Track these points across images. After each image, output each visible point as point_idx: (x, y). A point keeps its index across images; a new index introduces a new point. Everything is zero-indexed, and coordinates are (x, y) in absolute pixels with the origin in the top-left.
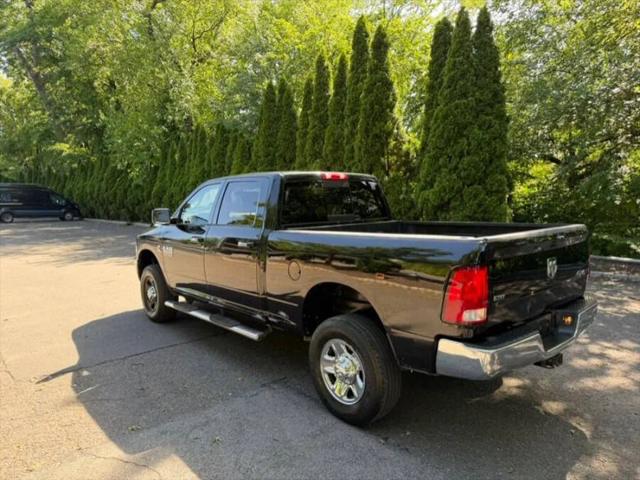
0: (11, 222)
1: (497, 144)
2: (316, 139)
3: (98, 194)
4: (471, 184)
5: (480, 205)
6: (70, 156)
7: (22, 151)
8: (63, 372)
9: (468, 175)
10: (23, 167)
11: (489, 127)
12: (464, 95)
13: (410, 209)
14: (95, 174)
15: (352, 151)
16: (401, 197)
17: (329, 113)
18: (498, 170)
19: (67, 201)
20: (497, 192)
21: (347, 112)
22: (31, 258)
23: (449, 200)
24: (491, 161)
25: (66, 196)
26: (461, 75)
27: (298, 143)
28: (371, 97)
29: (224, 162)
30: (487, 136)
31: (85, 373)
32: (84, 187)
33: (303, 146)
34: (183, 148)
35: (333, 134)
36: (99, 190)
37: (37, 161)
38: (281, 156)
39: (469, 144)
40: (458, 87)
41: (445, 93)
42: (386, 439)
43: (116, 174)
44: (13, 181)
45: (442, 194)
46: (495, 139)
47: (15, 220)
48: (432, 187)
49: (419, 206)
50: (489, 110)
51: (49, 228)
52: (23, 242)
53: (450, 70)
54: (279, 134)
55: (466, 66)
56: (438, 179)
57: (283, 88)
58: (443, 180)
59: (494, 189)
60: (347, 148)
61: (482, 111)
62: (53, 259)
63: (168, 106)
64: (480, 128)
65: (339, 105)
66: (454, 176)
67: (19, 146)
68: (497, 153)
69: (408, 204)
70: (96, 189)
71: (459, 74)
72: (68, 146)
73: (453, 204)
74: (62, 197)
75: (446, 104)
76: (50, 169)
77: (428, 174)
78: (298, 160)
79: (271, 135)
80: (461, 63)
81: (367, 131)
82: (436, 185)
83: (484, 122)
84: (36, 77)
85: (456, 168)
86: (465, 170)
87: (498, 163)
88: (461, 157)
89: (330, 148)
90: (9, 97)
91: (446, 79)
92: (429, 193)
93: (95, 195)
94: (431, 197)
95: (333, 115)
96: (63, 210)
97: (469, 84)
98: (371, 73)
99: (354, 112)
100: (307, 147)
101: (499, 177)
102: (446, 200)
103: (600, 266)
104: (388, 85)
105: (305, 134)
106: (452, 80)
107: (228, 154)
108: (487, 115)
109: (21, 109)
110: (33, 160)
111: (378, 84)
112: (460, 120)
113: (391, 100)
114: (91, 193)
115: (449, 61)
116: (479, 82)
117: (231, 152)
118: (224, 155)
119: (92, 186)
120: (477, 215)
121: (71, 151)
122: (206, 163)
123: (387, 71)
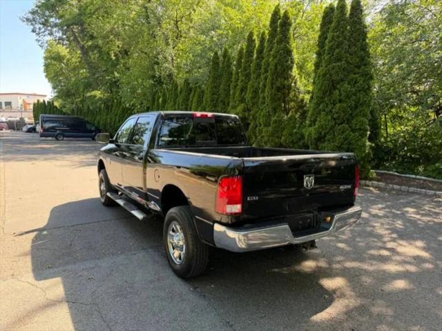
0: (62, 140)
1: (361, 95)
2: (243, 90)
3: (114, 124)
4: (342, 123)
5: (346, 139)
6: (100, 99)
7: (74, 95)
8: (33, 231)
9: (339, 117)
10: (74, 105)
11: (355, 83)
12: (339, 60)
13: (300, 139)
14: (113, 111)
15: (264, 98)
16: (295, 131)
17: (251, 72)
18: (362, 114)
19: (96, 128)
20: (360, 129)
21: (262, 70)
22: (58, 163)
23: (325, 134)
24: (356, 107)
25: (96, 125)
26: (338, 45)
27: (231, 92)
28: (276, 61)
29: (187, 105)
30: (354, 90)
31: (45, 233)
32: (106, 119)
33: (234, 94)
34: (164, 95)
35: (253, 87)
36: (115, 121)
37: (82, 102)
38: (222, 101)
39: (340, 95)
40: (335, 53)
41: (326, 58)
42: (195, 288)
43: (126, 111)
44: (69, 115)
45: (321, 130)
46: (359, 91)
47: (65, 138)
48: (315, 125)
49: (306, 138)
50: (357, 70)
51: (82, 144)
52: (60, 153)
53: (330, 42)
54: (221, 86)
55: (341, 39)
56: (318, 119)
57: (225, 55)
58: (323, 120)
59: (358, 127)
60: (261, 96)
61: (352, 71)
62: (72, 164)
63: (156, 67)
64: (349, 84)
65: (259, 66)
66: (330, 117)
67: (73, 91)
68: (361, 102)
69: (299, 136)
70: (113, 120)
71: (336, 43)
72: (100, 92)
73: (328, 137)
74: (94, 125)
75: (326, 66)
76: (88, 107)
77: (312, 115)
78: (231, 104)
79: (215, 87)
80: (338, 37)
81: (272, 84)
82: (316, 123)
83: (352, 80)
84: (82, 48)
85: (331, 111)
86: (337, 113)
87: (361, 109)
88: (334, 105)
89: (250, 95)
90: (68, 60)
91: (327, 48)
92: (312, 129)
93: (112, 125)
94: (313, 132)
95: (254, 73)
96: (94, 134)
97: (343, 51)
98: (277, 44)
99: (266, 71)
100: (237, 95)
101: (362, 119)
102: (323, 134)
103: (435, 187)
104: (289, 52)
105: (235, 87)
106: (331, 49)
107: (191, 99)
108: (355, 74)
109: (74, 69)
110: (81, 101)
111: (281, 51)
112: (335, 77)
113: (289, 62)
114: (110, 123)
115: (330, 35)
116: (350, 50)
117: (193, 98)
118: (188, 100)
119: (111, 119)
120: (343, 146)
121: (102, 96)
122: (177, 105)
123: (288, 43)
